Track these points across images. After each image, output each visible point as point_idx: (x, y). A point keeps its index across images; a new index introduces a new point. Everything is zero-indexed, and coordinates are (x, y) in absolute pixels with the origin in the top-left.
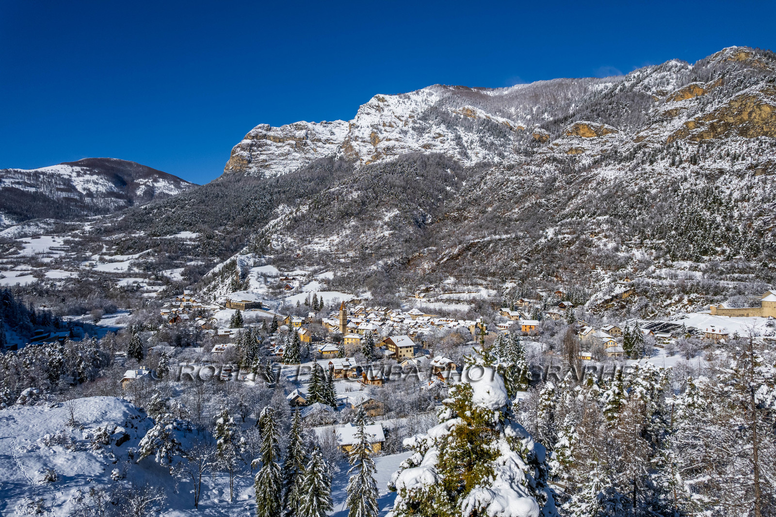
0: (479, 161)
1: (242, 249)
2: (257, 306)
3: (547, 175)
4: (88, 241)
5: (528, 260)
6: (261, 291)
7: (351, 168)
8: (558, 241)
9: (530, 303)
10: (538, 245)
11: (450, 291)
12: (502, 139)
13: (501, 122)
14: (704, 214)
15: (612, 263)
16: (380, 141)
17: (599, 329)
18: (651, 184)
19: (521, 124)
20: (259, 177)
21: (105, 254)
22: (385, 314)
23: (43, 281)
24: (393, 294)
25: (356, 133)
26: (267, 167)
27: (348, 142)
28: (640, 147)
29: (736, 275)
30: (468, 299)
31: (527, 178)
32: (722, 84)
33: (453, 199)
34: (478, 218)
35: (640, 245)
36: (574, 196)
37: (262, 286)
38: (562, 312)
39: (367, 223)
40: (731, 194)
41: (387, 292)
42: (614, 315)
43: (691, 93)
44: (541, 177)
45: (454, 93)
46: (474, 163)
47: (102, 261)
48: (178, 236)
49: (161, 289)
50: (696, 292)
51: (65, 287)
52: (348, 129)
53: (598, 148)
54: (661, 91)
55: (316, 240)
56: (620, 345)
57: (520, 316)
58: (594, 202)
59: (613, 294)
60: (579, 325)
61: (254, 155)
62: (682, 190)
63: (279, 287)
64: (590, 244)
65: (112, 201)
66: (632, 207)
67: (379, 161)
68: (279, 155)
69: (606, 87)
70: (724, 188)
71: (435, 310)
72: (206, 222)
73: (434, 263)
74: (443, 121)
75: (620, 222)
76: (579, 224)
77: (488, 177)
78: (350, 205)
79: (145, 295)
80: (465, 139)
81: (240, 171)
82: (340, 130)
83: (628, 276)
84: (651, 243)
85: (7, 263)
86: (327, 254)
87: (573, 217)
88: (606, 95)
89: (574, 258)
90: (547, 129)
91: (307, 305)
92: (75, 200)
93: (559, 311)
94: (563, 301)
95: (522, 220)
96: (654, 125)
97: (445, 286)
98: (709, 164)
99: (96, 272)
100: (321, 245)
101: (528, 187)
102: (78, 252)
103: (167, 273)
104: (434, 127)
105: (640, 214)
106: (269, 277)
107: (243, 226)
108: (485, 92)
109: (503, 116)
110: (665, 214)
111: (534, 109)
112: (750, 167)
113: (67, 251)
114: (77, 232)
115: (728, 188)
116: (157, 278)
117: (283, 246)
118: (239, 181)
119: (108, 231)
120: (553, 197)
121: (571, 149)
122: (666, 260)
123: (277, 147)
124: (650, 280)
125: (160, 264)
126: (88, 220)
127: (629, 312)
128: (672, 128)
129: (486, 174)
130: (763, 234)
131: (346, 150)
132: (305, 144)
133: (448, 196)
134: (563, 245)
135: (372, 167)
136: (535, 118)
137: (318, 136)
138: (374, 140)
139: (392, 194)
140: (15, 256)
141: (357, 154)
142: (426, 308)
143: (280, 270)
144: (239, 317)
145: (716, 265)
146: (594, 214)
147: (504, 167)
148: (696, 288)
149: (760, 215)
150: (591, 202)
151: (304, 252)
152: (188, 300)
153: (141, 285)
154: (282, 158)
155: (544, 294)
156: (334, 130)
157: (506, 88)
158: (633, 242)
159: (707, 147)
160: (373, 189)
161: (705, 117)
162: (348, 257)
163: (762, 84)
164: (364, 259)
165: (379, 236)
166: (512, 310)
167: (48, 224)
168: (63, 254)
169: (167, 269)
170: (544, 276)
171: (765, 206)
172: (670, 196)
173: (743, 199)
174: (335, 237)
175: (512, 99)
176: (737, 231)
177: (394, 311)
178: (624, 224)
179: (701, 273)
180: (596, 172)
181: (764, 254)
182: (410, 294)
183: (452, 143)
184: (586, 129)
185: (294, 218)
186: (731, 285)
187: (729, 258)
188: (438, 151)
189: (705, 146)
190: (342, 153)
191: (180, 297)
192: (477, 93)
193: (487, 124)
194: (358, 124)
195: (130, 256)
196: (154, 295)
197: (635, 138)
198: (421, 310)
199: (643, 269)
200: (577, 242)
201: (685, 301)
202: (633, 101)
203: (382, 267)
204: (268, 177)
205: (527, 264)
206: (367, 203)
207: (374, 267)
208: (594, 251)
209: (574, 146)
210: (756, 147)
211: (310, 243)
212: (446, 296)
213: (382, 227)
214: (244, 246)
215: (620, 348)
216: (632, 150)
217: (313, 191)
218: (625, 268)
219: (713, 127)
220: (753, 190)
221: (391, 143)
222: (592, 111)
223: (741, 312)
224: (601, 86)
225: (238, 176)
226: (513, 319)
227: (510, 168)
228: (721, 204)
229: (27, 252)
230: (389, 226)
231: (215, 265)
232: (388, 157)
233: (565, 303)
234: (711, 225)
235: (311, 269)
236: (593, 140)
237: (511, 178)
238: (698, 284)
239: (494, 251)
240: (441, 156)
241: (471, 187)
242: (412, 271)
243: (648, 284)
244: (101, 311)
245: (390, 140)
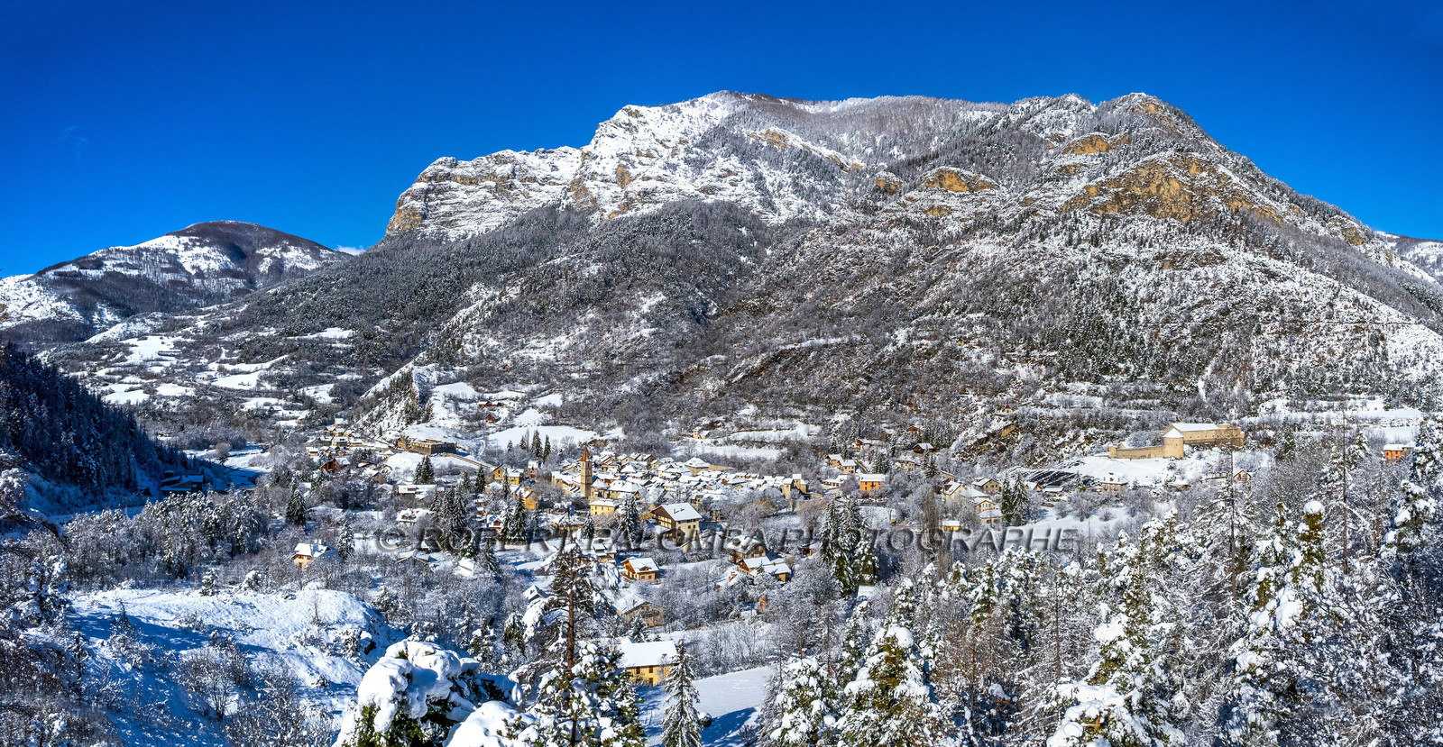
0: (791, 216)
1: (417, 354)
2: (449, 449)
3: (897, 246)
4: (203, 343)
5: (869, 378)
6: (449, 424)
7: (584, 224)
8: (912, 350)
9: (871, 445)
10: (882, 356)
11: (749, 427)
12: (828, 183)
13: (825, 155)
14: (1106, 317)
15: (989, 386)
16: (632, 180)
17: (970, 483)
18: (1041, 269)
19: (858, 162)
20: (440, 241)
21: (225, 361)
22: (649, 466)
23: (154, 399)
24: (658, 431)
25: (593, 167)
26: (451, 224)
27: (580, 181)
28: (1027, 214)
29: (1140, 401)
30: (777, 440)
31: (867, 248)
32: (1129, 141)
33: (752, 277)
34: (790, 310)
35: (1026, 359)
36: (936, 280)
37: (451, 415)
38: (918, 459)
39: (613, 315)
40: (1136, 292)
41: (648, 428)
42: (991, 462)
43: (1094, 146)
44: (888, 248)
45: (752, 106)
46: (783, 219)
47: (222, 371)
48: (323, 335)
49: (304, 414)
50: (1095, 425)
51: (180, 408)
52: (580, 160)
53: (971, 209)
54: (1057, 135)
55: (533, 342)
56: (997, 506)
57: (857, 467)
58: (964, 291)
59: (989, 431)
60: (942, 480)
61: (431, 206)
62: (1080, 282)
63: (478, 417)
64: (955, 354)
65: (227, 283)
66: (1016, 302)
67: (630, 213)
68: (469, 204)
69: (984, 118)
70: (1128, 282)
71: (726, 459)
72: (362, 313)
73: (723, 382)
74: (735, 151)
75: (1000, 323)
76: (942, 324)
77: (807, 244)
78: (586, 286)
79: (282, 423)
80: (769, 180)
81: (410, 231)
82: (567, 162)
83: (1012, 404)
84: (1041, 356)
85: (114, 373)
86: (551, 366)
87: (934, 314)
88: (983, 130)
89: (936, 375)
90: (897, 173)
91: (524, 448)
92: (182, 283)
93: (913, 457)
94: (920, 442)
95: (859, 315)
96: (1047, 184)
97: (740, 419)
98: (1113, 248)
99: (215, 389)
100: (541, 350)
101: (868, 262)
102: (191, 358)
103: (310, 391)
104: (720, 159)
105: (1026, 312)
106: (462, 401)
107: (417, 319)
108: (801, 106)
109: (829, 147)
110: (1059, 313)
111: (878, 140)
112: (1159, 257)
113: (177, 357)
114: (188, 329)
115: (1134, 283)
116: (296, 399)
117: (481, 351)
118: (408, 247)
119: (227, 329)
120: (905, 280)
121: (932, 208)
122: (1059, 381)
123: (467, 192)
124: (1039, 410)
125: (300, 377)
126: (201, 313)
127: (1010, 456)
128: (1069, 192)
129: (803, 239)
130: (1169, 347)
131: (576, 194)
132: (511, 187)
133: (742, 271)
134: (919, 357)
135: (619, 222)
136: (879, 154)
137: (531, 173)
138: (623, 177)
139: (653, 267)
140: (122, 364)
141: (594, 200)
142: (712, 455)
143: (477, 390)
144: (428, 468)
145: (1118, 388)
146: (964, 310)
147: (831, 229)
148: (1095, 421)
149: (1167, 321)
150: (959, 291)
151: (514, 363)
152: (342, 434)
153: (275, 408)
154: (475, 209)
155: (892, 431)
156: (556, 163)
157: (834, 102)
158: (1016, 353)
159: (1111, 223)
160: (623, 260)
161: (1108, 183)
162: (584, 370)
163: (1171, 152)
164: (610, 374)
165: (634, 336)
166: (845, 458)
167: (156, 320)
168: (174, 361)
169: (309, 385)
170: (892, 403)
171: (1173, 310)
172: (1065, 289)
173: (1150, 299)
174: (562, 338)
175: (842, 120)
176: (1142, 342)
177: (663, 460)
178: (1005, 327)
179: (1100, 399)
180: (967, 246)
181: (1170, 371)
182: (684, 432)
183: (749, 185)
184: (954, 179)
185: (499, 307)
186: (1134, 414)
187: (1133, 379)
188: (726, 199)
189: (1108, 221)
190: (571, 200)
191: (330, 428)
192: (789, 108)
193: (805, 159)
194: (596, 152)
195: (259, 366)
196: (293, 423)
197: (1022, 199)
198: (704, 457)
199: (1029, 394)
200: (940, 352)
201: (1081, 439)
202: (1020, 144)
203: (640, 388)
204: (453, 240)
205: (867, 385)
206: (613, 282)
207: (626, 388)
208: (963, 366)
209: (936, 204)
210: (1165, 232)
211: (523, 347)
212: (742, 435)
213: (638, 321)
214: (419, 350)
215: (998, 513)
216: (1016, 217)
217: (525, 263)
218: (1006, 391)
219: (1117, 197)
220: (1161, 288)
221: (650, 185)
222: (964, 153)
223: (1142, 453)
224: (978, 114)
225: (408, 239)
226: (846, 471)
227: (841, 230)
228: (1125, 303)
229: (134, 359)
230: (649, 320)
231: (377, 380)
232: (646, 206)
233: (923, 446)
234: (1113, 332)
235: (527, 389)
236: (964, 196)
237: (842, 247)
238: (1097, 413)
239: (817, 365)
240: (731, 207)
241: (779, 259)
242: (688, 394)
243: (1035, 416)
244: (227, 445)
245: (649, 178)
